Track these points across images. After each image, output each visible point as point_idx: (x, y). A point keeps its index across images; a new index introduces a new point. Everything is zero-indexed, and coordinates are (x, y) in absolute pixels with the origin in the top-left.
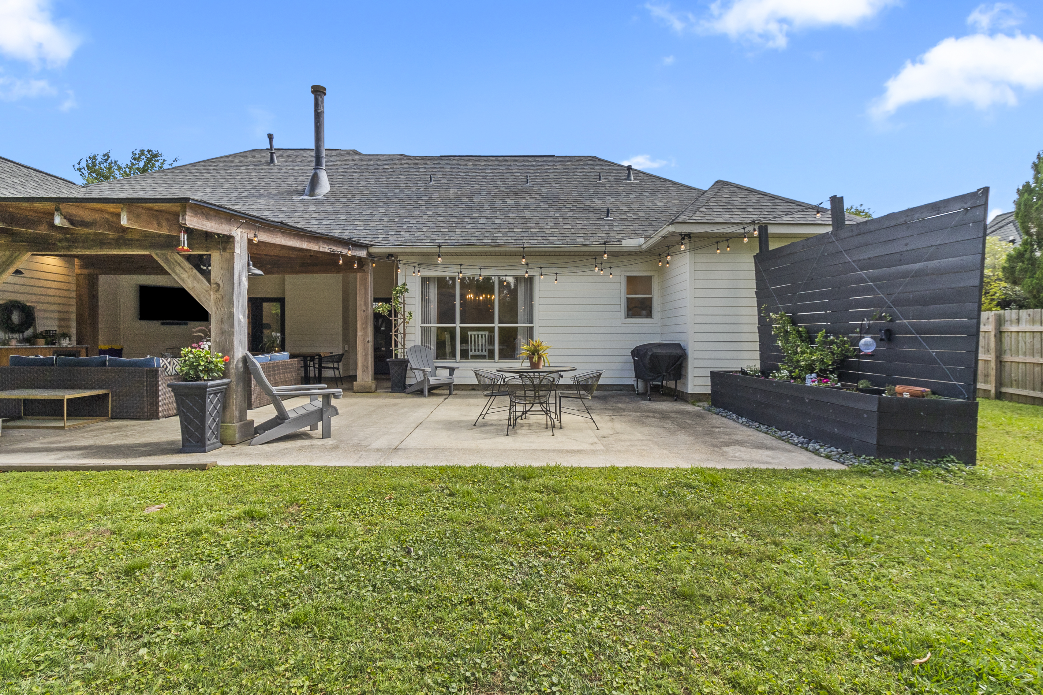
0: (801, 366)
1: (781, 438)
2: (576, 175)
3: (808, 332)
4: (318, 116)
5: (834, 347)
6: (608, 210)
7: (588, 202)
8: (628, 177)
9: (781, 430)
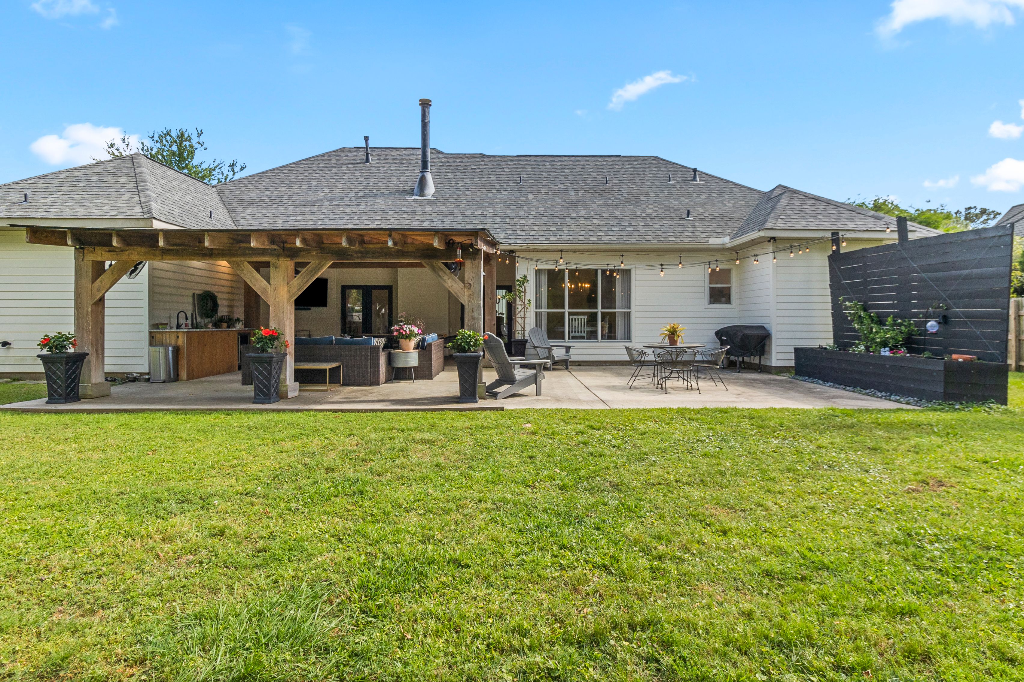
0: (876, 342)
1: (867, 394)
2: (647, 175)
3: (878, 317)
4: (425, 125)
5: (903, 328)
6: (688, 211)
7: (666, 203)
8: (694, 179)
9: (864, 389)
